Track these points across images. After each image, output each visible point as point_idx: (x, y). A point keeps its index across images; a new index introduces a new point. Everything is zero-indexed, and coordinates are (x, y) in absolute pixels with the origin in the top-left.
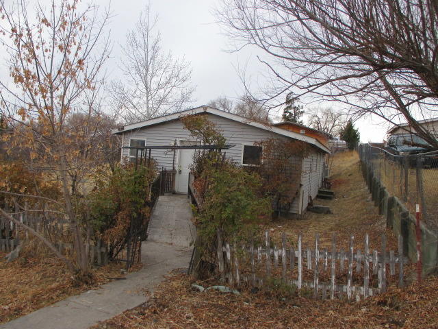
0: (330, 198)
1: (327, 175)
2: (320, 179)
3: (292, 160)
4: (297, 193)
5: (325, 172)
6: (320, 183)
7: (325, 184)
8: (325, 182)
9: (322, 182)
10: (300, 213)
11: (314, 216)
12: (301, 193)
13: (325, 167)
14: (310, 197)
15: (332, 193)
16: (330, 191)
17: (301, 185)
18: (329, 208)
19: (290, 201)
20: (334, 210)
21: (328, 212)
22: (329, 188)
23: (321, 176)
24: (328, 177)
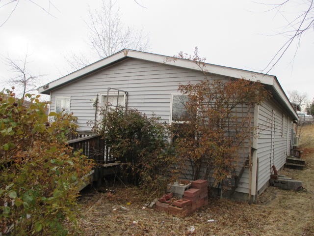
0: (301, 168)
1: (295, 143)
2: (288, 147)
3: (239, 111)
4: (247, 162)
5: (294, 140)
6: (288, 150)
7: (294, 153)
8: (294, 150)
9: (291, 150)
10: (254, 193)
11: (279, 194)
12: (255, 161)
13: (292, 134)
14: (274, 167)
15: (303, 162)
16: (300, 160)
17: (253, 150)
18: (300, 183)
19: (238, 175)
20: (307, 185)
21: (299, 189)
22: (299, 157)
23: (288, 142)
24: (297, 145)
